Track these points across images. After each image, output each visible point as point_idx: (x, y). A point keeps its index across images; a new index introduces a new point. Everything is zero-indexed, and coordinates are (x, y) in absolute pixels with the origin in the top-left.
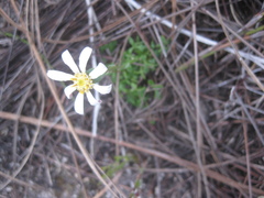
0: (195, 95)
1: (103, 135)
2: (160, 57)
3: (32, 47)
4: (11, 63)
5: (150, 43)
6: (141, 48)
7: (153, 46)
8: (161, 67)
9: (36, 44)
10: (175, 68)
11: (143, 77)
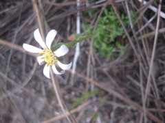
0: (150, 57)
1: (80, 73)
2: (127, 26)
3: (35, 6)
4: (23, 14)
5: (120, 15)
6: (112, 18)
7: (123, 17)
8: (127, 34)
9: (38, 4)
10: (139, 35)
11: (112, 40)
